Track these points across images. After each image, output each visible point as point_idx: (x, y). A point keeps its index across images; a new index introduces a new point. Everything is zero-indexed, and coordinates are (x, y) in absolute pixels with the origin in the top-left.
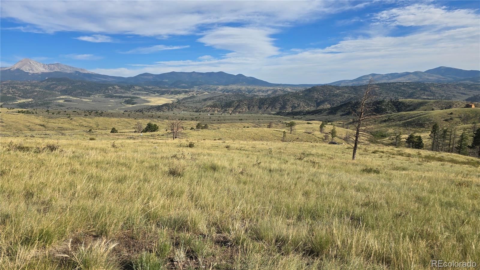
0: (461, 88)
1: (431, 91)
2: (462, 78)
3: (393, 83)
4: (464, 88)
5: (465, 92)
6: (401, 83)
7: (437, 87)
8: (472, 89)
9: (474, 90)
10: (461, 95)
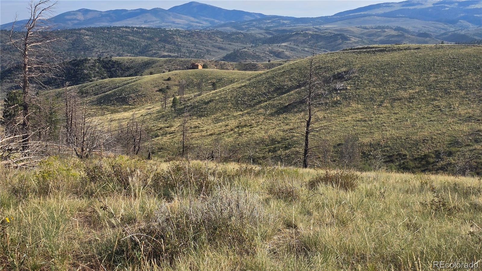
0: (218, 39)
1: (174, 43)
2: (223, 22)
3: (115, 28)
4: (222, 39)
5: (223, 46)
6: (129, 28)
7: (184, 36)
8: (232, 40)
9: (235, 42)
10: (217, 50)
